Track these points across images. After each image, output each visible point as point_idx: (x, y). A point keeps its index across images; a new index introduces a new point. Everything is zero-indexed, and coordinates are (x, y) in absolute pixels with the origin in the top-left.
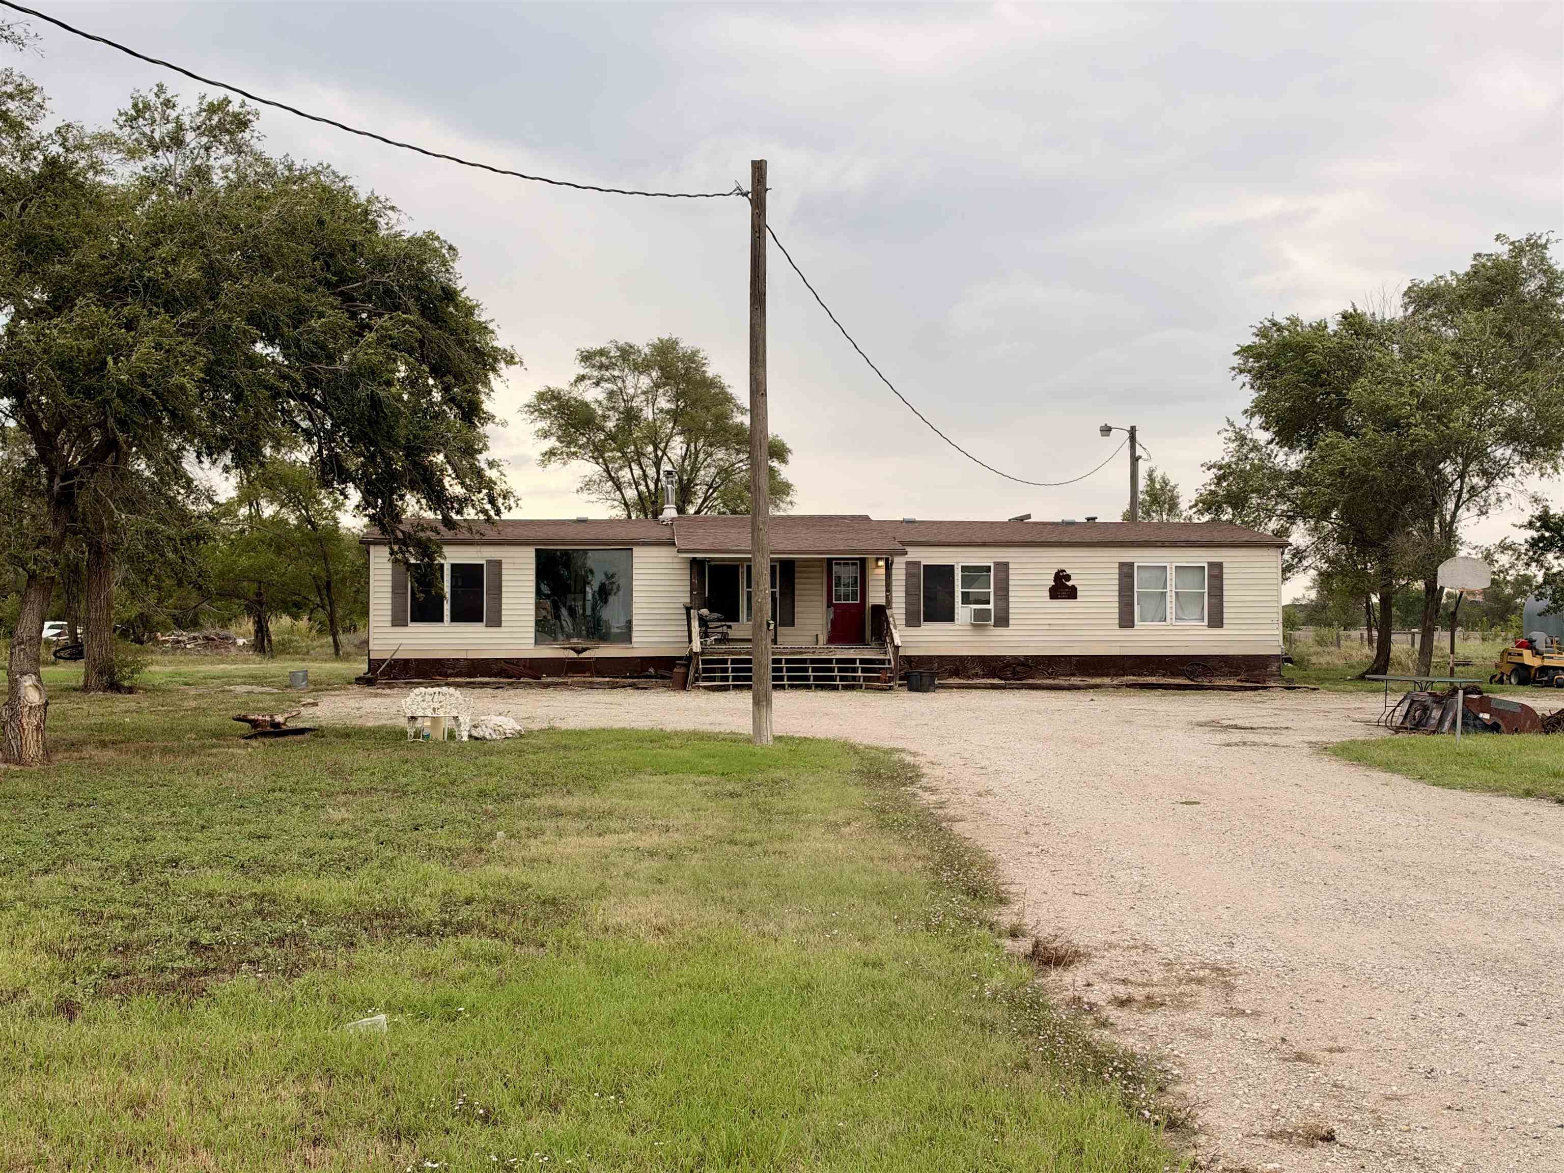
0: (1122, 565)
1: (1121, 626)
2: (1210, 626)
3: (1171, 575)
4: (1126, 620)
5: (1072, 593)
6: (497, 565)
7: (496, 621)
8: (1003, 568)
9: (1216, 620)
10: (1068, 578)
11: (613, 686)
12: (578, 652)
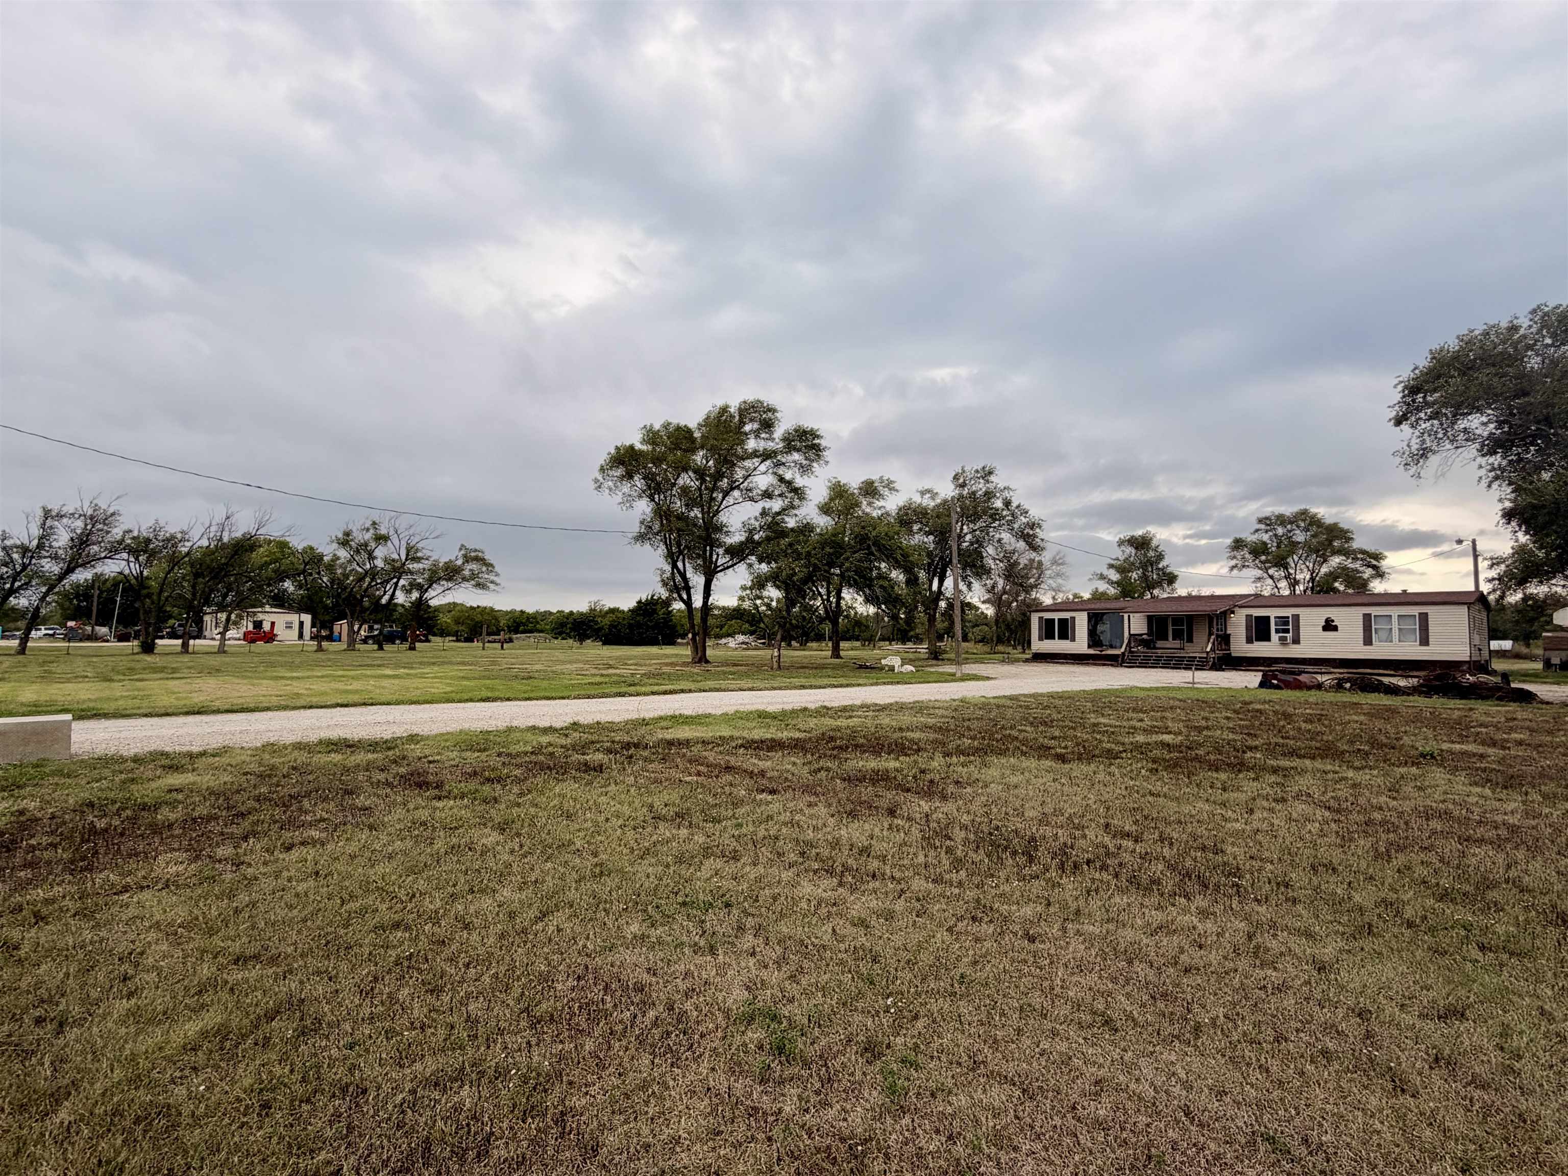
0: (1365, 615)
1: (1365, 644)
2: (1421, 644)
3: (1395, 620)
4: (1368, 641)
5: (1335, 629)
6: (1073, 618)
7: (1073, 639)
8: (1296, 618)
9: (1425, 641)
10: (1333, 621)
11: (1073, 664)
12: (1101, 651)
